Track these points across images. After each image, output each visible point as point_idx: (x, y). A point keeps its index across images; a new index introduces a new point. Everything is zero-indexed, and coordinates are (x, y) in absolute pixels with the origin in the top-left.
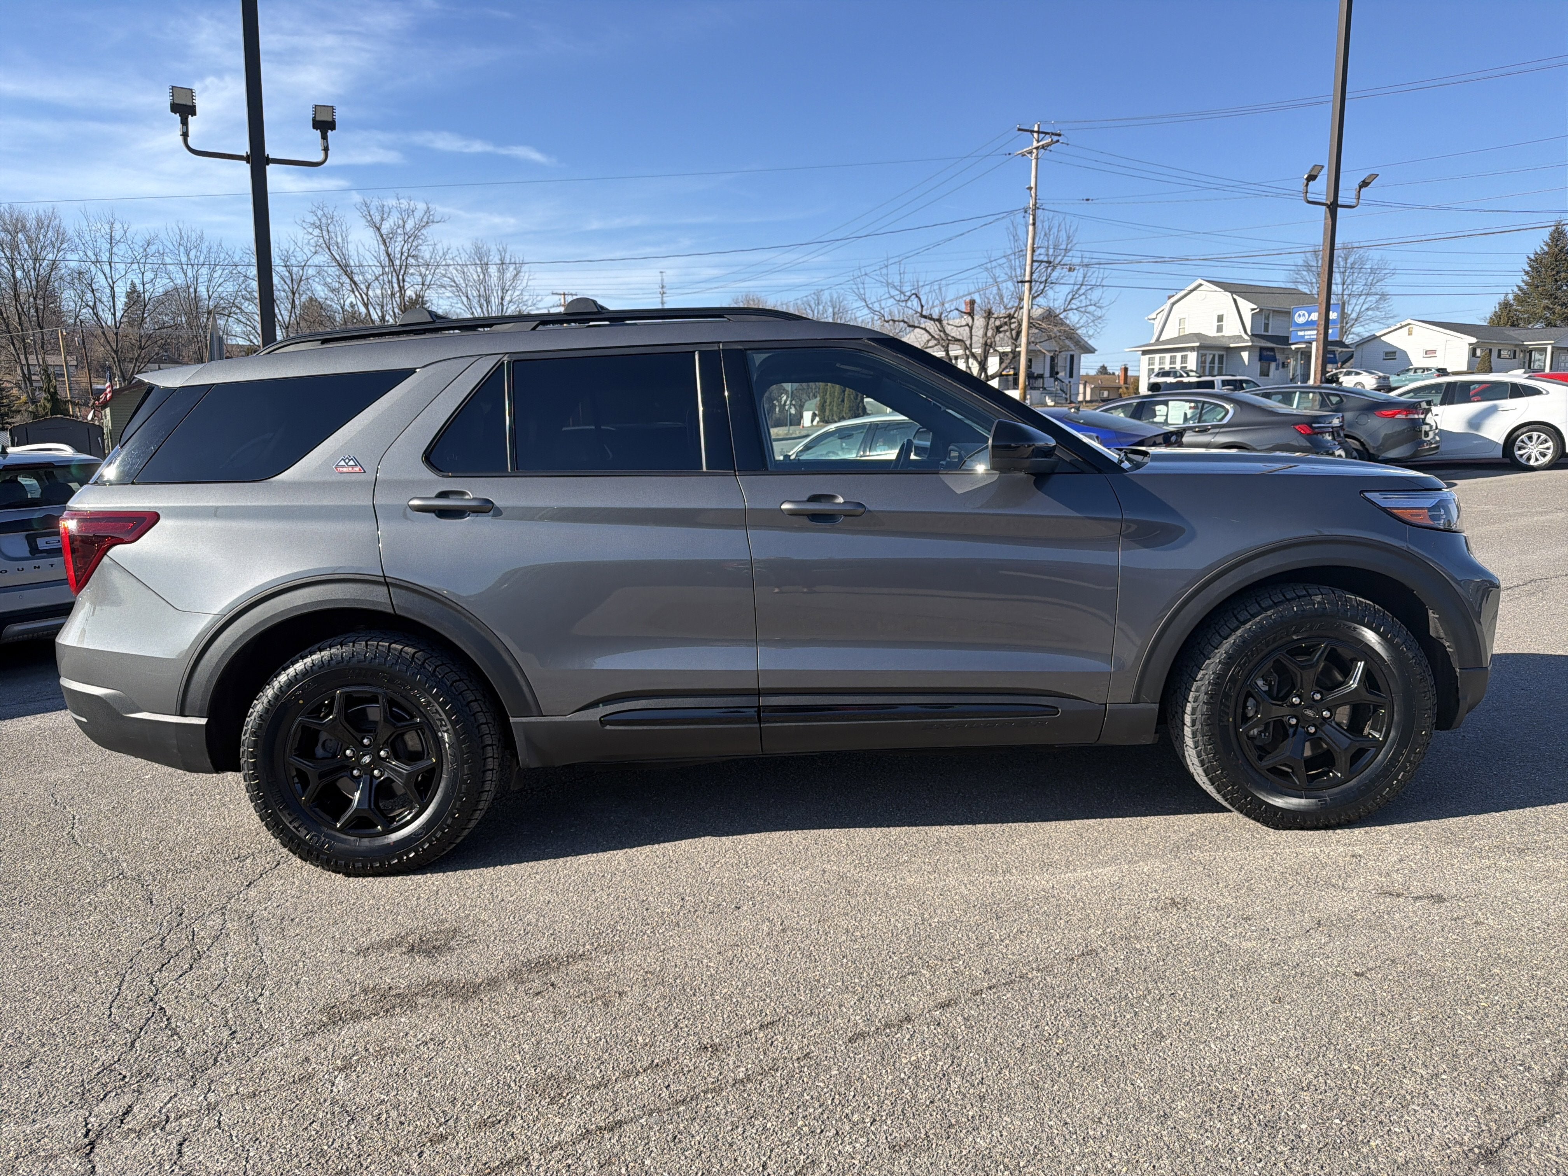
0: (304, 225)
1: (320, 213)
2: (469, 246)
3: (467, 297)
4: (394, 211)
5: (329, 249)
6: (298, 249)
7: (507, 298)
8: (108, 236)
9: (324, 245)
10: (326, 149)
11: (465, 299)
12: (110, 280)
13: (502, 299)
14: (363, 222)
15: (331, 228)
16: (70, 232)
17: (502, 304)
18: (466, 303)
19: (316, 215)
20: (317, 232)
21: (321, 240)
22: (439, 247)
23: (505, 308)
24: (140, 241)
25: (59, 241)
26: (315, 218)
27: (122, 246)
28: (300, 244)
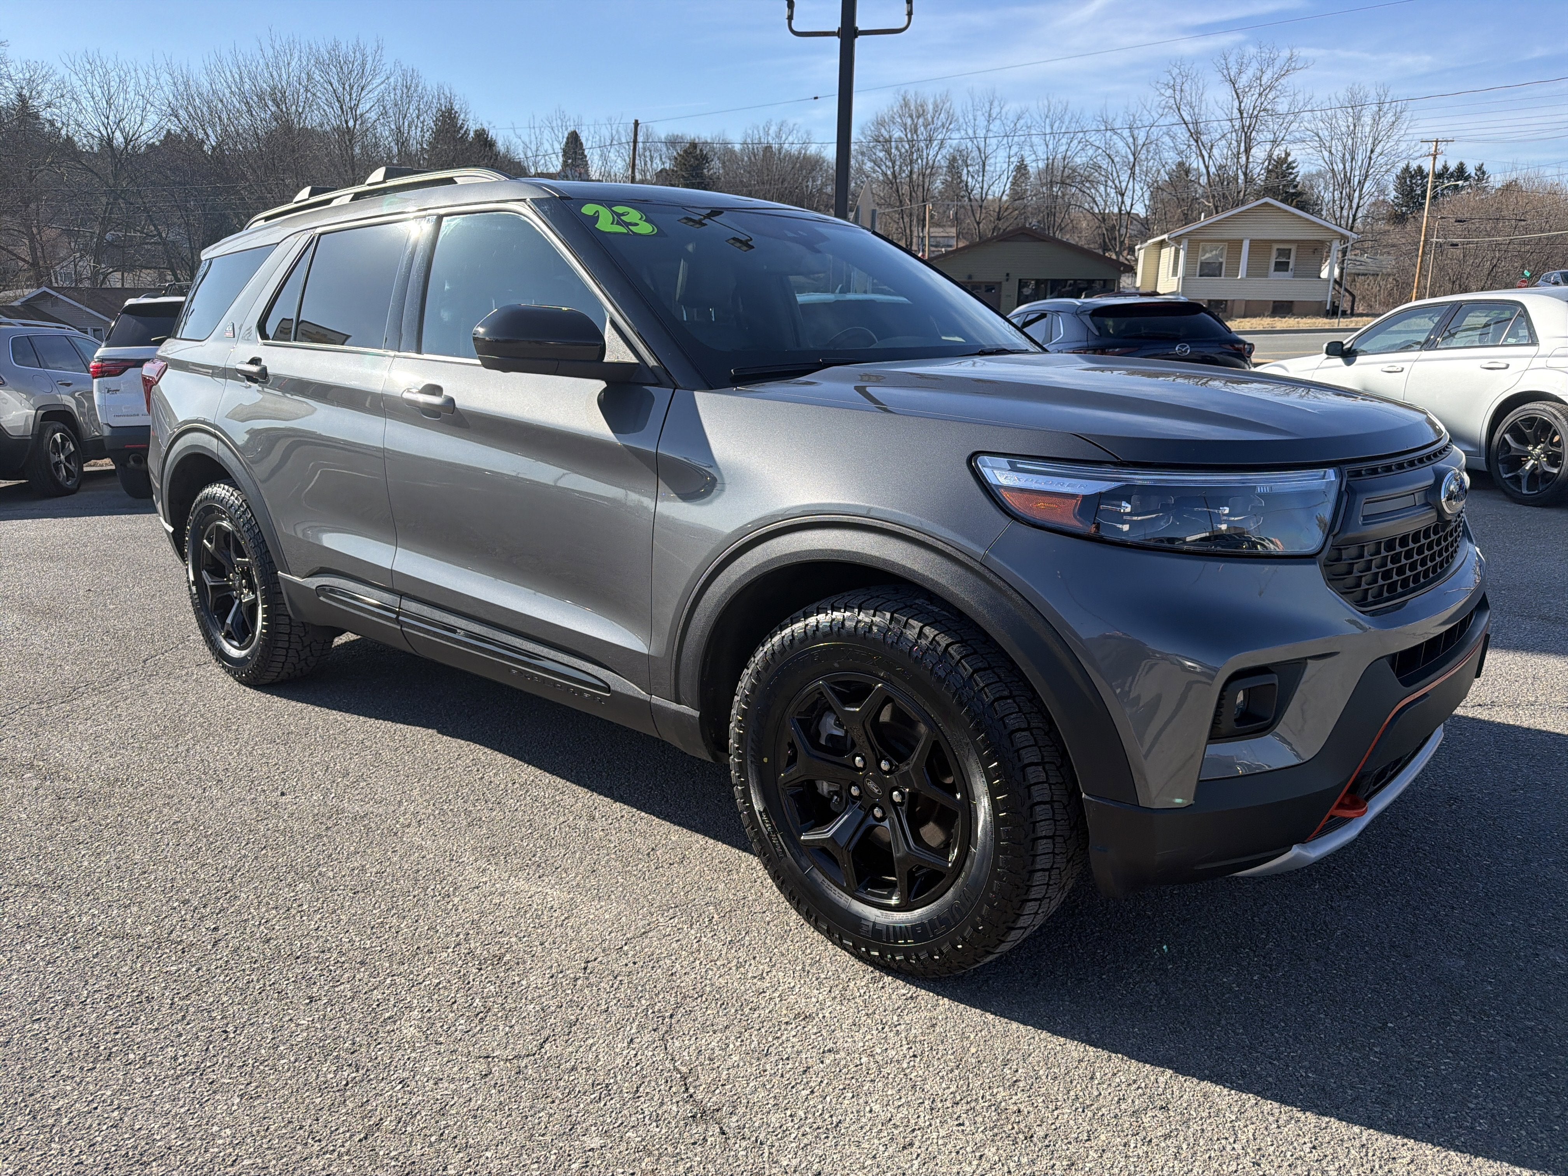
0: (1158, 86)
1: (1175, 71)
2: (1342, 94)
3: (1330, 152)
4: (1254, 61)
5: (1179, 110)
6: (1145, 112)
7: (1378, 150)
8: (987, 115)
9: (1174, 106)
10: (910, 14)
11: (1326, 154)
12: (983, 155)
13: (1372, 151)
14: (1220, 77)
15: (1186, 87)
16: (958, 113)
17: (1370, 158)
18: (1327, 159)
19: (1171, 75)
20: (1169, 92)
21: (1172, 101)
22: (1300, 97)
23: (1372, 162)
24: (1012, 117)
25: (948, 122)
26: (1170, 77)
27: (998, 122)
28: (1148, 108)
